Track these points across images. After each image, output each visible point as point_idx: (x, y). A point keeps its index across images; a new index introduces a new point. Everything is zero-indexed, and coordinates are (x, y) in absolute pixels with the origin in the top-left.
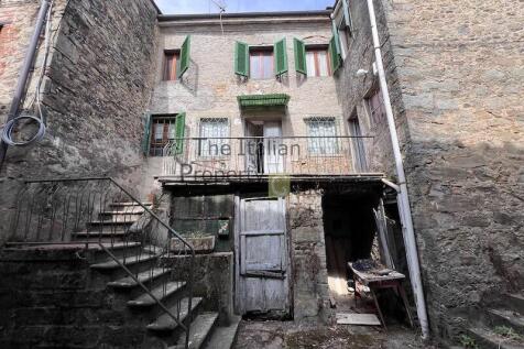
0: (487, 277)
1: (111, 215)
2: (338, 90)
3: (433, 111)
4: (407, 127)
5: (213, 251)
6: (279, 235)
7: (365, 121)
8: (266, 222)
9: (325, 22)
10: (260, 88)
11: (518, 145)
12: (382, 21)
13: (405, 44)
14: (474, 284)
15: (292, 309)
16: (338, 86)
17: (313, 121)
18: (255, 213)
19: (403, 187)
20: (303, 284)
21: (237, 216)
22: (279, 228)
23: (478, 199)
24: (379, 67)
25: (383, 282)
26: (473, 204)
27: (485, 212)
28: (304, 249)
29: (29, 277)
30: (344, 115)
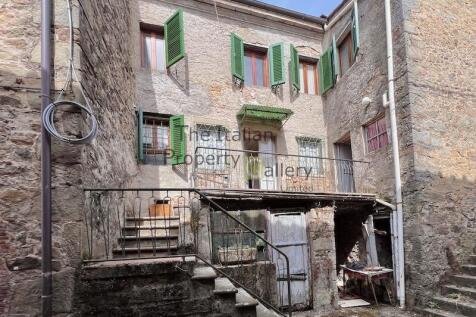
0: (443, 266)
1: (136, 230)
2: (325, 112)
3: (429, 147)
4: (413, 158)
5: (255, 260)
6: (302, 245)
7: (360, 147)
8: (292, 235)
9: (317, 32)
10: (256, 97)
11: (471, 178)
12: (400, 55)
13: (417, 83)
14: (437, 270)
15: (311, 301)
16: (325, 107)
17: (304, 141)
18: (283, 227)
19: (400, 207)
20: (321, 282)
21: (269, 230)
22: (302, 239)
23: (445, 216)
24: (390, 100)
25: (380, 275)
26: (443, 219)
27: (449, 225)
28: (322, 256)
29: (124, 294)
30: (328, 138)
